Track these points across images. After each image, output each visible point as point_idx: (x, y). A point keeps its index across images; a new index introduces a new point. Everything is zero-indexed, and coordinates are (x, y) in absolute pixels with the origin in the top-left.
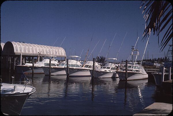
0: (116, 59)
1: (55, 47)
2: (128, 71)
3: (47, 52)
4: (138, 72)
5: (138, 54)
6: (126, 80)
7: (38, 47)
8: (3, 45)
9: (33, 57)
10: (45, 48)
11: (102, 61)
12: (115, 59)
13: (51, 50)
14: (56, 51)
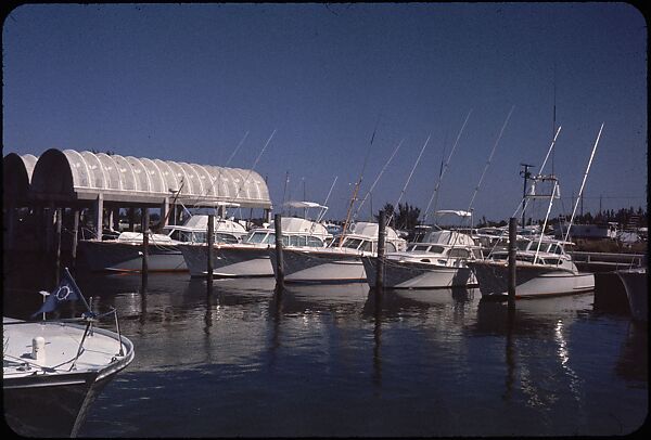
0: (469, 214)
1: (226, 170)
2: (518, 263)
3: (197, 188)
4: (554, 266)
5: (556, 194)
6: (512, 298)
7: (165, 170)
8: (30, 160)
9: (145, 206)
10: (190, 173)
11: (408, 222)
12: (463, 213)
13: (213, 179)
14: (231, 186)
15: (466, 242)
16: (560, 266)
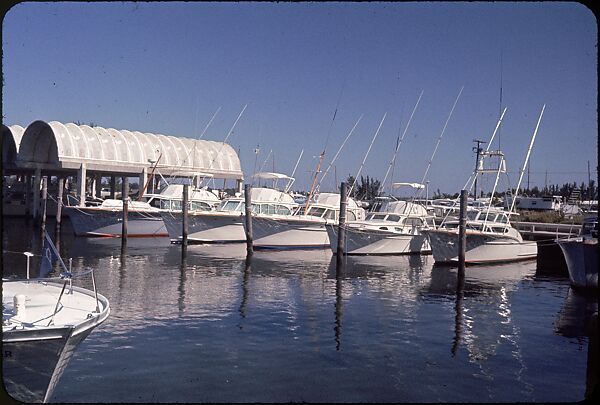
0: (423, 186)
1: (201, 143)
2: (468, 231)
3: (173, 160)
4: (501, 234)
5: (502, 169)
6: (462, 263)
7: (144, 141)
8: (19, 131)
9: (125, 175)
10: (167, 144)
11: (368, 193)
12: (417, 185)
13: (188, 151)
14: (205, 158)
15: (420, 211)
16: (506, 234)
